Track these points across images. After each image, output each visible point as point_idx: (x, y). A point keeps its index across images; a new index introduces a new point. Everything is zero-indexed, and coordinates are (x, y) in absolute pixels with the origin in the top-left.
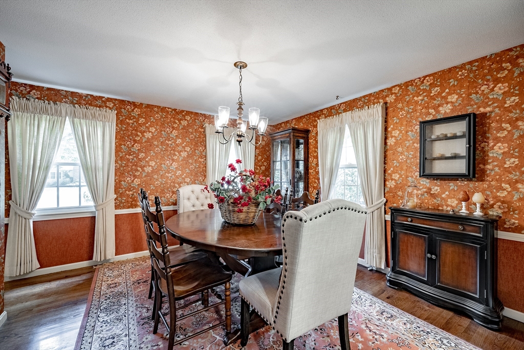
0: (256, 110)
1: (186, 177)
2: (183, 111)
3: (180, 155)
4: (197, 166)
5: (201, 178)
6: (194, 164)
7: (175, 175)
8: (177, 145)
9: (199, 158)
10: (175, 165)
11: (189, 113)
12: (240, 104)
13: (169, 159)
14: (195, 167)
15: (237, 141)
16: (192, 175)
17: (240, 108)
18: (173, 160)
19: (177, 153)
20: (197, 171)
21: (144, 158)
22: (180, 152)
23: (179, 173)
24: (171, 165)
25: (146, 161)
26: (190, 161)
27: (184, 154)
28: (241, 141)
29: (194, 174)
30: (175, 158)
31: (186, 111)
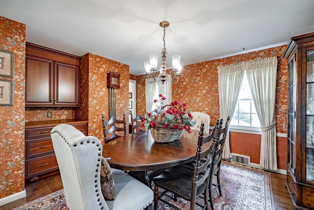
0: (155, 56)
1: (205, 107)
2: (203, 63)
3: (202, 92)
4: (213, 99)
5: (216, 108)
6: (211, 98)
7: (198, 105)
8: (200, 86)
9: (214, 93)
10: (198, 99)
11: (207, 63)
12: (164, 53)
13: (195, 95)
14: (212, 100)
15: (162, 80)
16: (209, 105)
17: (164, 56)
18: (197, 96)
19: (199, 91)
20: (213, 102)
21: (183, 96)
22: (201, 90)
23: (201, 104)
24: (196, 99)
25: (184, 98)
26: (208, 96)
27: (204, 91)
28: (164, 81)
29: (211, 105)
30: (199, 94)
31: (205, 62)
